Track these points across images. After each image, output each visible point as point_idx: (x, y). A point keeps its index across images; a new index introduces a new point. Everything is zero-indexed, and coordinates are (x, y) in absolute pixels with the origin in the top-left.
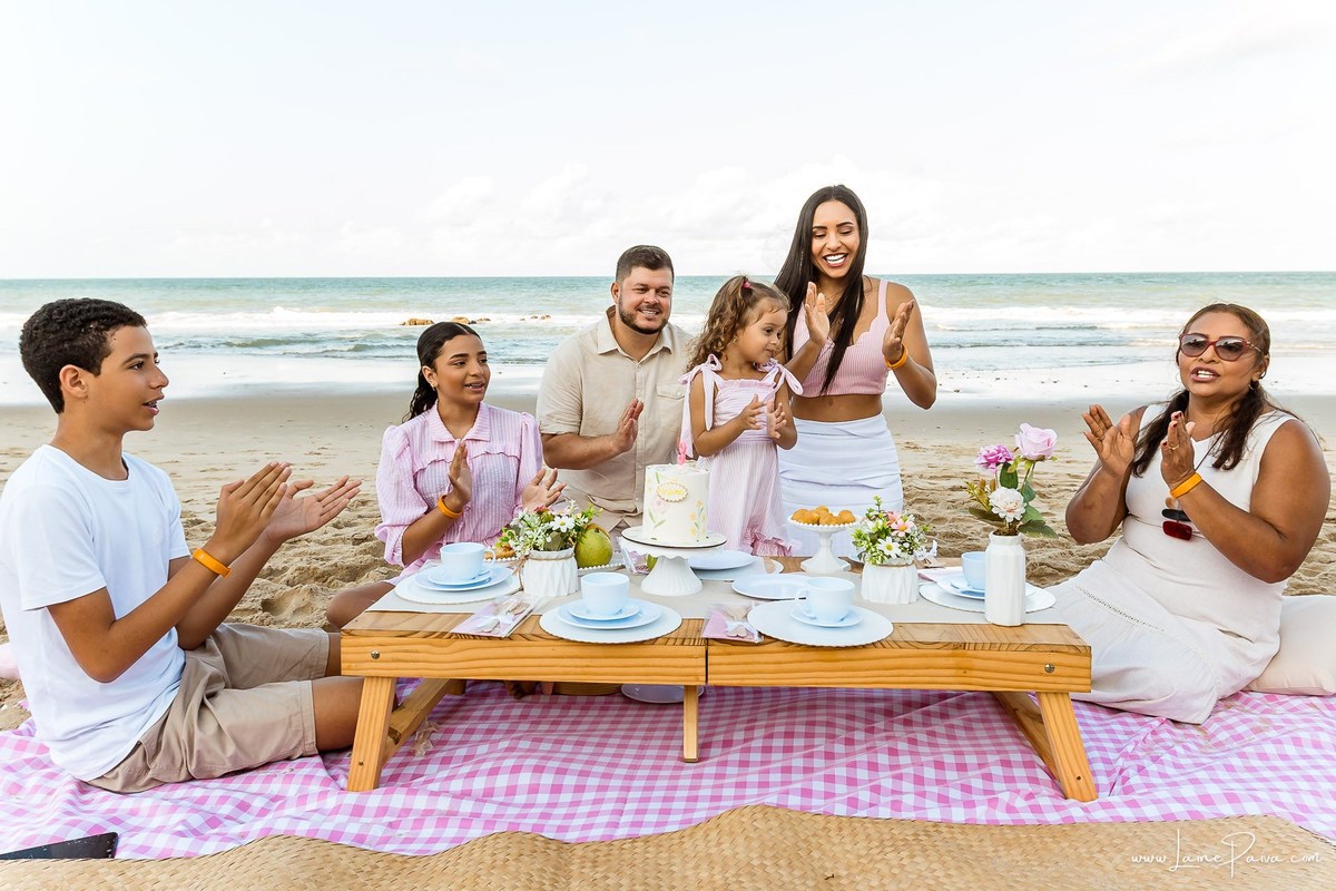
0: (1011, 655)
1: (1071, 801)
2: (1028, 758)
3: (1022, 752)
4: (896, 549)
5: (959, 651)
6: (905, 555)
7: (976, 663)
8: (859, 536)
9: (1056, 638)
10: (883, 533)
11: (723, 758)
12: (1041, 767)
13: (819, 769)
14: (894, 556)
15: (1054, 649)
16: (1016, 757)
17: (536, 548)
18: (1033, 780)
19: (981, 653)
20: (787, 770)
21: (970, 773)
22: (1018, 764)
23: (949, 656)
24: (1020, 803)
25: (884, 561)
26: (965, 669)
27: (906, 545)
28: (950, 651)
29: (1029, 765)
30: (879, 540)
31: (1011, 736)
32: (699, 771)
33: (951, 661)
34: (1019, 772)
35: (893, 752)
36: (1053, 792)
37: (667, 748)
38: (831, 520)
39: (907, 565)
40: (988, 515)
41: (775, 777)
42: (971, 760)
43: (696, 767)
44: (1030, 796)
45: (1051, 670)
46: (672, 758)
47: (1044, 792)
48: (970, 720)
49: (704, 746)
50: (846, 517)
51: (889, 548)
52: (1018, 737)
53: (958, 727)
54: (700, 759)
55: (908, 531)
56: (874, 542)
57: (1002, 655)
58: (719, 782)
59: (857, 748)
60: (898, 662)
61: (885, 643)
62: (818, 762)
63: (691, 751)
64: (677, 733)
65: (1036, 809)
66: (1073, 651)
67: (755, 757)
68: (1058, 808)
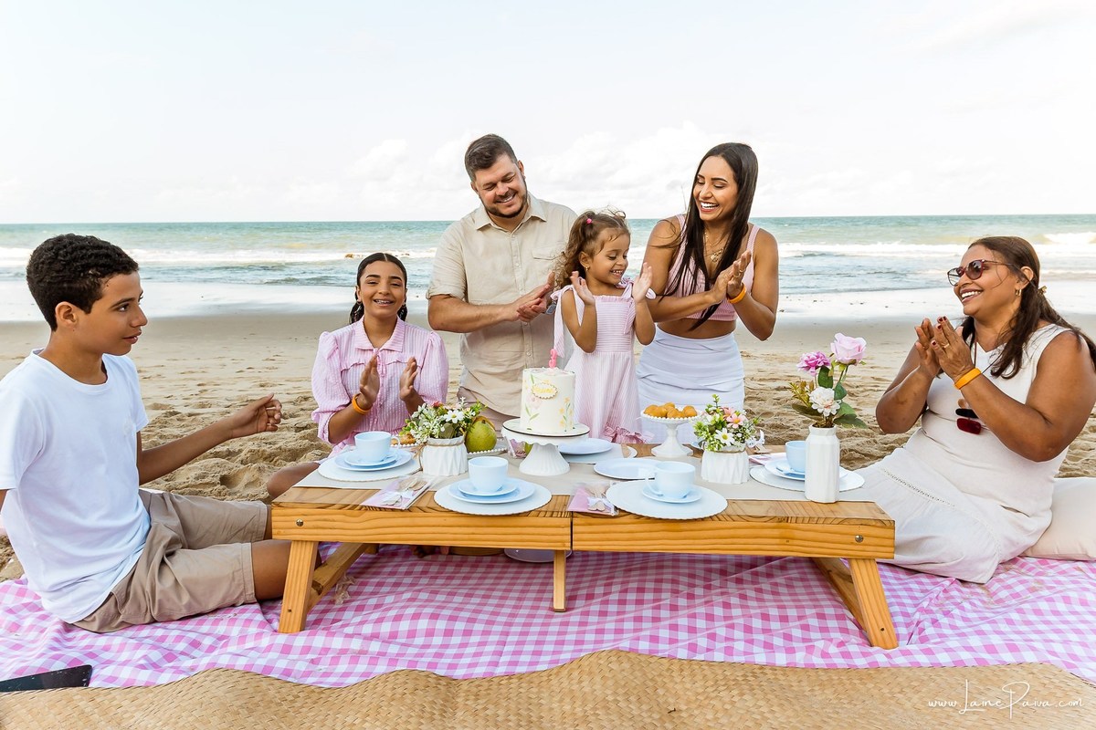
0: (828, 527)
1: (876, 648)
2: (840, 612)
3: (834, 606)
4: (730, 439)
5: (782, 524)
6: (738, 443)
7: (797, 534)
8: (700, 427)
9: (865, 513)
10: (720, 425)
11: (586, 609)
12: (850, 619)
13: (666, 619)
14: (729, 444)
15: (863, 523)
16: (830, 611)
17: (432, 436)
18: (844, 630)
19: (801, 526)
20: (638, 619)
21: (791, 624)
22: (831, 617)
23: (774, 528)
24: (833, 649)
25: (720, 448)
26: (788, 539)
27: (739, 435)
28: (775, 524)
29: (840, 617)
30: (717, 431)
31: (826, 593)
32: (565, 619)
33: (776, 532)
34: (832, 624)
35: (727, 605)
36: (861, 640)
37: (540, 599)
38: (677, 414)
39: (740, 451)
40: (808, 411)
41: (629, 625)
42: (792, 612)
43: (564, 616)
44: (841, 644)
45: (860, 540)
46: (544, 608)
47: (853, 640)
48: (791, 579)
49: (570, 599)
50: (689, 412)
51: (725, 438)
52: (831, 594)
53: (781, 585)
54: (567, 609)
55: (741, 424)
56: (712, 432)
57: (819, 527)
58: (583, 628)
59: (697, 601)
60: (732, 532)
61: (720, 517)
62: (664, 613)
63: (559, 603)
64: (549, 588)
65: (846, 655)
66: (879, 524)
67: (613, 608)
68: (865, 655)
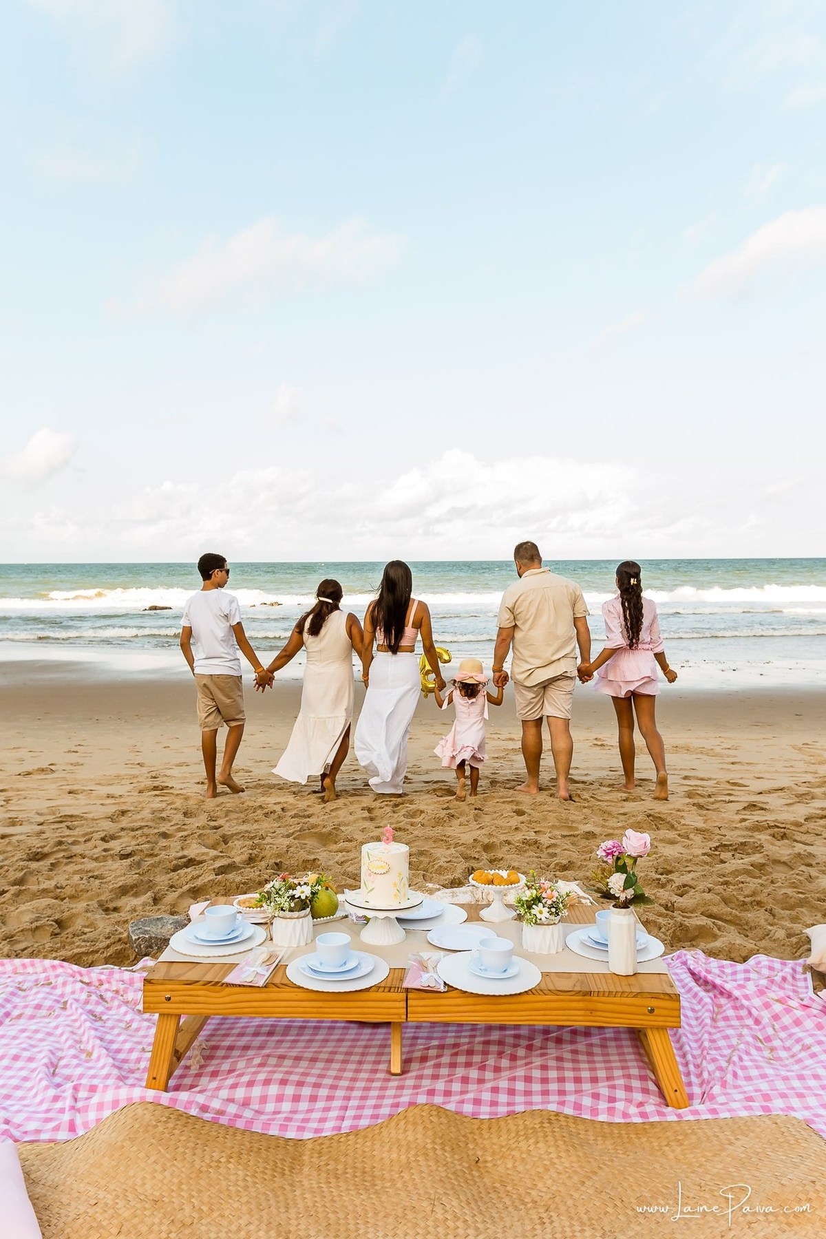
0: (624, 1000)
1: (670, 1109)
2: (643, 1073)
3: (639, 1067)
4: (545, 912)
5: (587, 997)
6: (552, 917)
7: (599, 1006)
8: (519, 901)
9: (657, 989)
10: (538, 900)
11: (420, 1073)
12: (652, 1080)
13: (490, 1080)
14: (543, 919)
15: (654, 996)
16: (634, 1072)
17: (282, 910)
18: (645, 1091)
19: (602, 999)
20: (465, 1080)
21: (600, 1084)
22: (635, 1077)
23: (579, 1001)
24: (633, 1110)
25: (538, 923)
26: (592, 1011)
28: (580, 997)
29: (643, 1078)
30: (534, 906)
31: (634, 1053)
32: (401, 1083)
33: (581, 1005)
34: (636, 1084)
35: (544, 1068)
36: (658, 1100)
37: (378, 1062)
38: (501, 881)
39: (554, 924)
40: (607, 895)
41: (456, 1087)
42: (602, 1074)
43: (400, 1080)
44: (641, 1104)
45: (652, 1011)
46: (382, 1071)
47: (651, 1101)
48: (605, 1039)
49: (407, 1062)
51: (541, 912)
52: (640, 1054)
53: (596, 1045)
54: (404, 1072)
56: (529, 907)
57: (617, 1000)
58: (416, 1091)
59: (519, 1063)
60: (544, 1005)
61: (534, 992)
62: (489, 1075)
63: (396, 1068)
64: (387, 1050)
65: (643, 1115)
66: (667, 997)
67: (444, 1071)
68: (660, 1113)
